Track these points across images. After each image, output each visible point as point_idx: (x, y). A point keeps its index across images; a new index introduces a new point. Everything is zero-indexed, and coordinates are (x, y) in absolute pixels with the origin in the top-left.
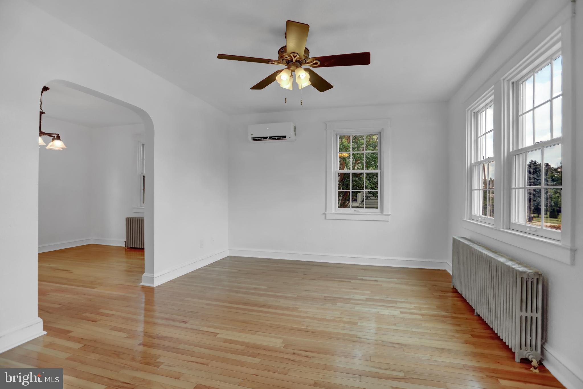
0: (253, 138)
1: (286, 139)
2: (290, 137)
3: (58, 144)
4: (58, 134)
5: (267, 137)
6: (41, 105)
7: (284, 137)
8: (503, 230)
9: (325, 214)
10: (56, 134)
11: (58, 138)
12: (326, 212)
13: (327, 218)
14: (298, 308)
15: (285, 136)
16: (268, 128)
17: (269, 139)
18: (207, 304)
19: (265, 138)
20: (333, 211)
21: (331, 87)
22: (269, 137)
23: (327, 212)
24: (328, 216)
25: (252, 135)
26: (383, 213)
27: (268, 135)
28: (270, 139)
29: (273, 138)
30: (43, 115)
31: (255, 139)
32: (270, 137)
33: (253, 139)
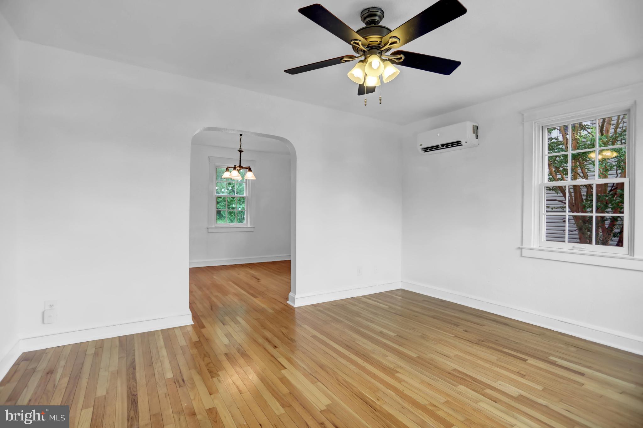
0: (425, 148)
1: (462, 145)
2: (466, 142)
3: (250, 176)
4: (250, 167)
5: (439, 146)
6: (241, 145)
7: (458, 143)
9: (521, 249)
10: (249, 167)
11: (250, 170)
12: (522, 245)
13: (523, 256)
14: (397, 372)
15: (460, 141)
16: (438, 135)
17: (441, 148)
18: (314, 337)
19: (437, 148)
20: (535, 245)
21: (457, 64)
22: (441, 145)
23: (524, 246)
24: (525, 253)
25: (421, 145)
27: (439, 143)
28: (443, 148)
29: (446, 146)
30: (242, 153)
31: (426, 149)
32: (443, 145)
33: (425, 150)
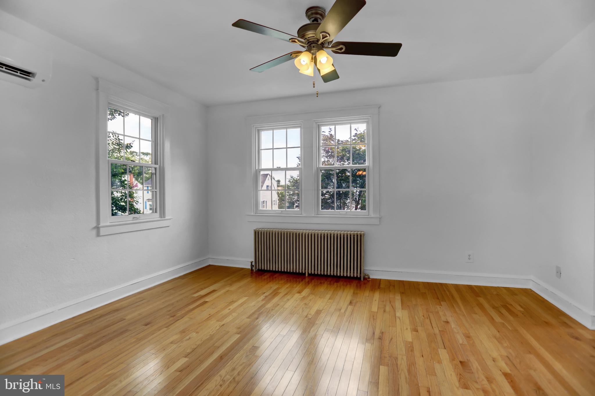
8: (316, 216)
12: (99, 224)
23: (102, 224)
24: (103, 231)
26: (164, 218)
